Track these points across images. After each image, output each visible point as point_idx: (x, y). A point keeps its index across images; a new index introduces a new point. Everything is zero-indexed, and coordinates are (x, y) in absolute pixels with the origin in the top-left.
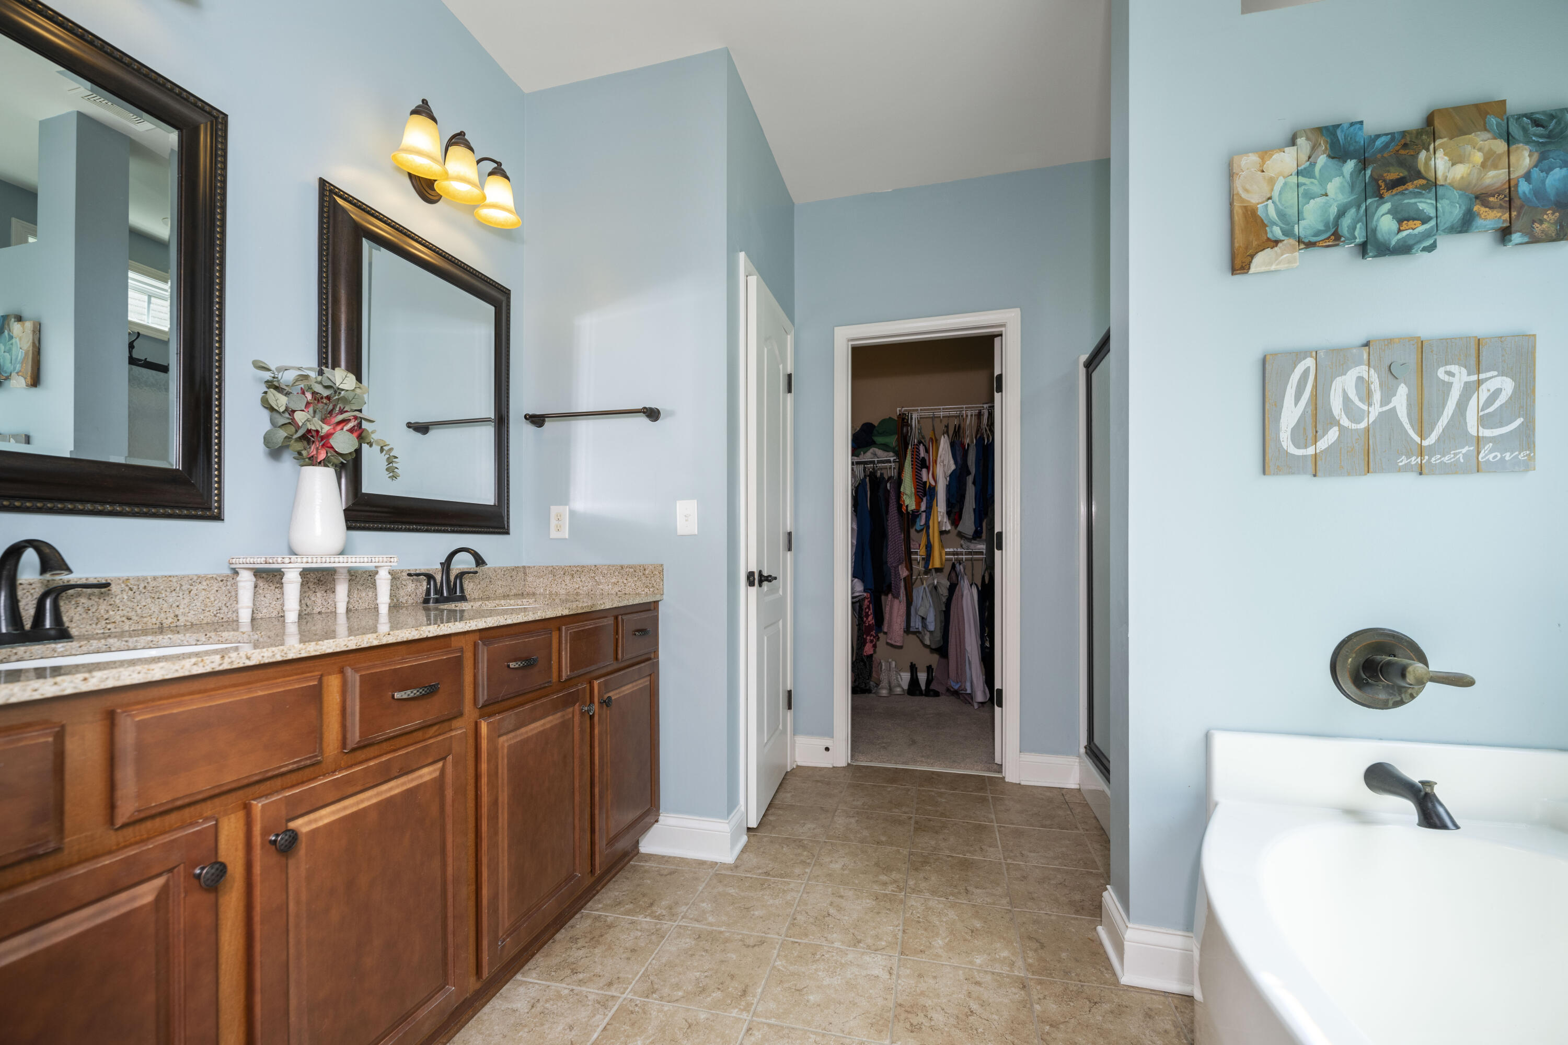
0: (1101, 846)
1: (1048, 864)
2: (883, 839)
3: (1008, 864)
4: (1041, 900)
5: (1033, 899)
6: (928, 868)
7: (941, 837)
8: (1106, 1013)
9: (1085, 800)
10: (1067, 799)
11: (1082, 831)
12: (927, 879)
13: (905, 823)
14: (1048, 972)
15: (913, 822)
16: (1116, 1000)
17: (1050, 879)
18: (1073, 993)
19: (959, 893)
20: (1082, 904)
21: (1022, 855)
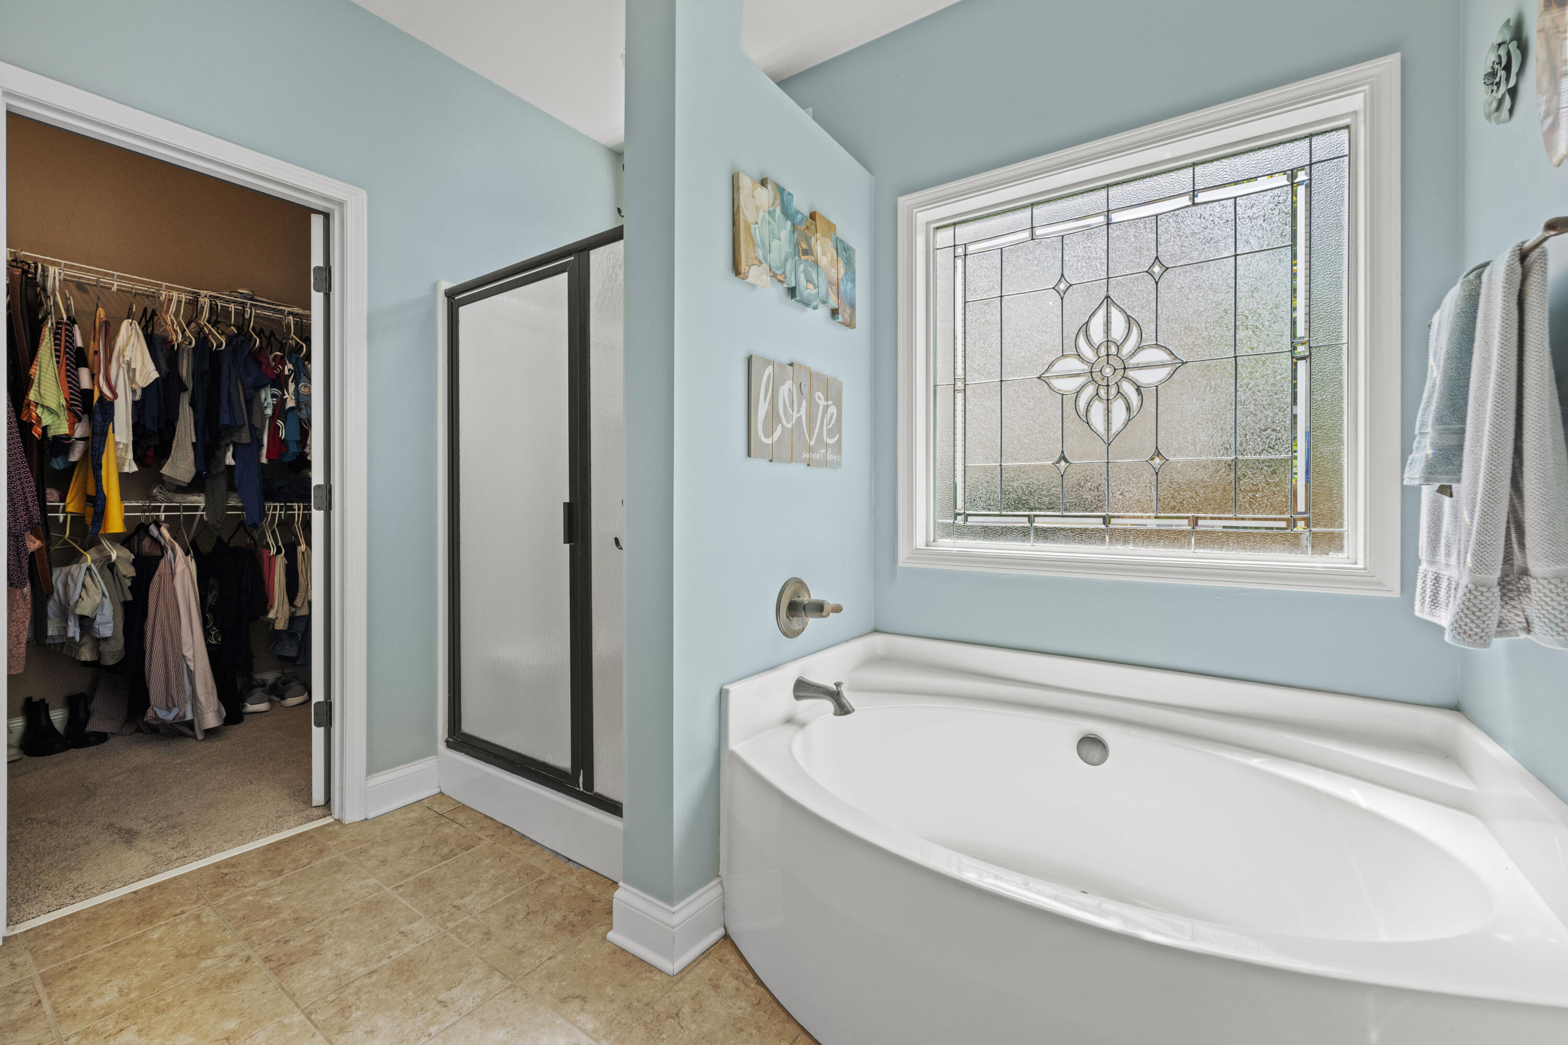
0: (522, 845)
1: (494, 900)
2: (231, 1024)
3: (453, 930)
4: (530, 947)
5: (521, 952)
6: (357, 1014)
7: (330, 955)
8: (693, 1016)
9: (459, 802)
10: (438, 811)
11: (488, 840)
12: (372, 1032)
13: (245, 973)
14: (616, 1022)
15: (257, 963)
16: (686, 995)
17: (513, 916)
18: (654, 1023)
19: (437, 1014)
20: (567, 922)
21: (457, 907)
